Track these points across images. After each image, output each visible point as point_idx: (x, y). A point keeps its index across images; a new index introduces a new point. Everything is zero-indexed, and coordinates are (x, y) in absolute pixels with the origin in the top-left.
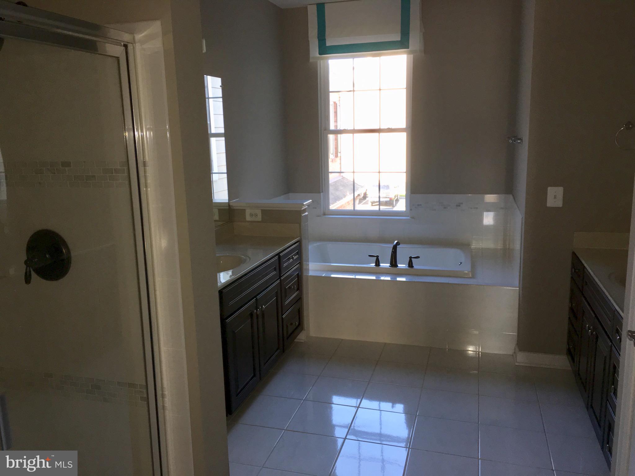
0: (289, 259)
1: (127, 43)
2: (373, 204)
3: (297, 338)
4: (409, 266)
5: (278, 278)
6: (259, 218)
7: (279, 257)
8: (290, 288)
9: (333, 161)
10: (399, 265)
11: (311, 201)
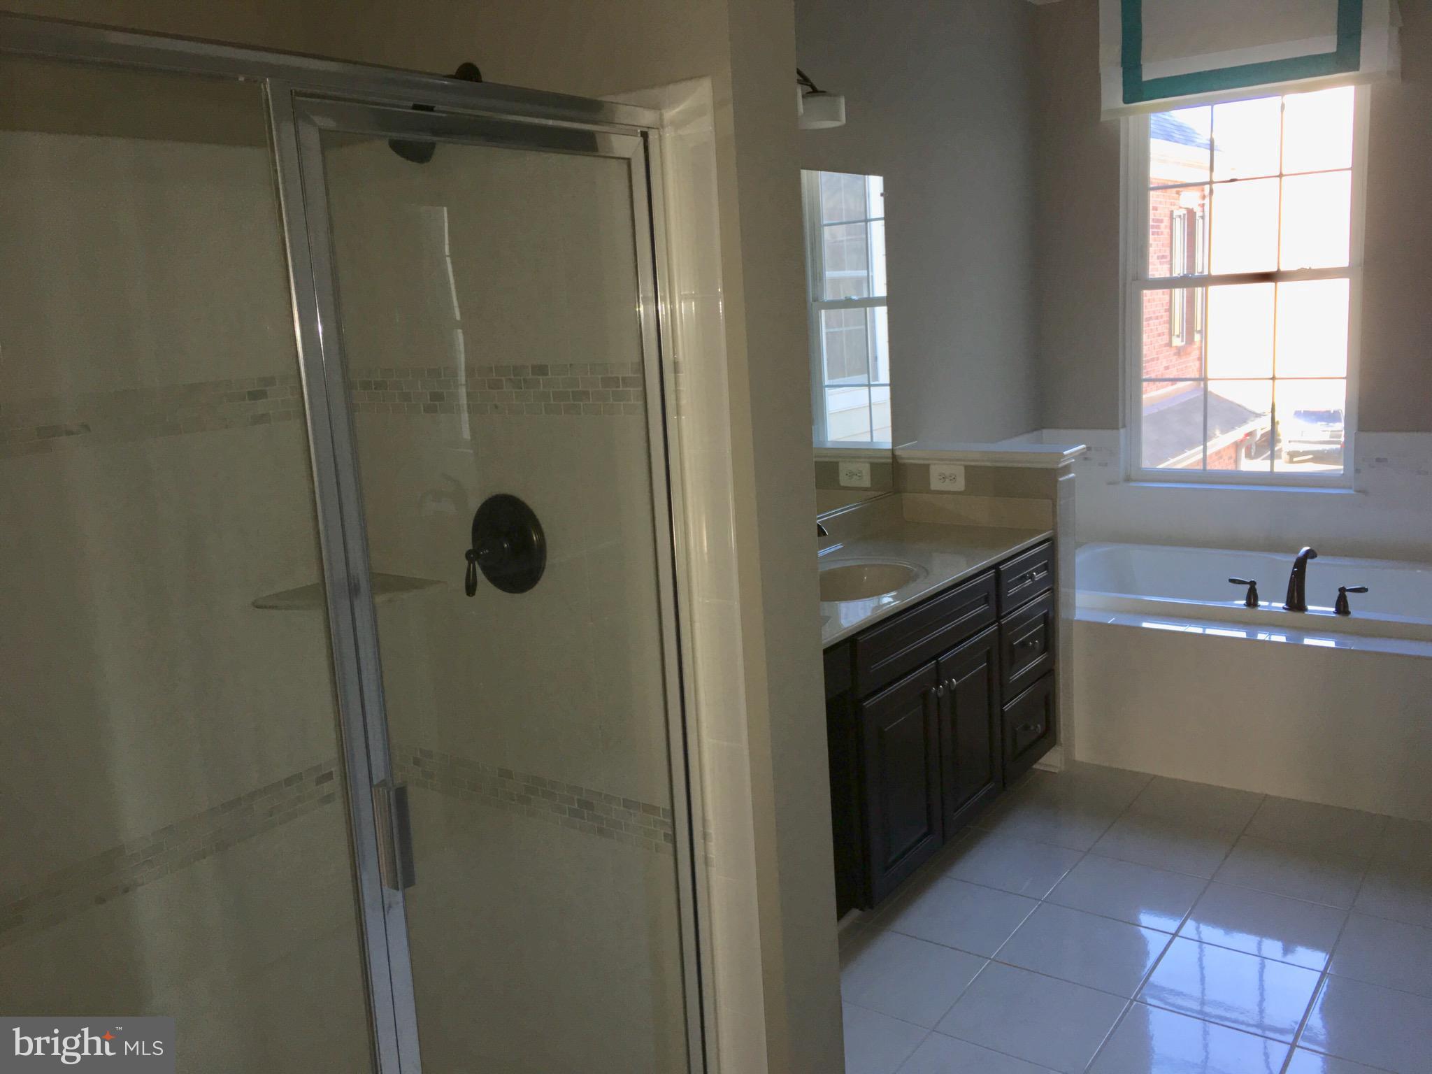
0: (1023, 578)
1: (645, 130)
2: (1295, 459)
3: (1040, 761)
4: (1338, 611)
5: (994, 619)
6: (960, 485)
7: (998, 574)
8: (1023, 644)
9: (1182, 353)
10: (1310, 608)
11: (1083, 446)
